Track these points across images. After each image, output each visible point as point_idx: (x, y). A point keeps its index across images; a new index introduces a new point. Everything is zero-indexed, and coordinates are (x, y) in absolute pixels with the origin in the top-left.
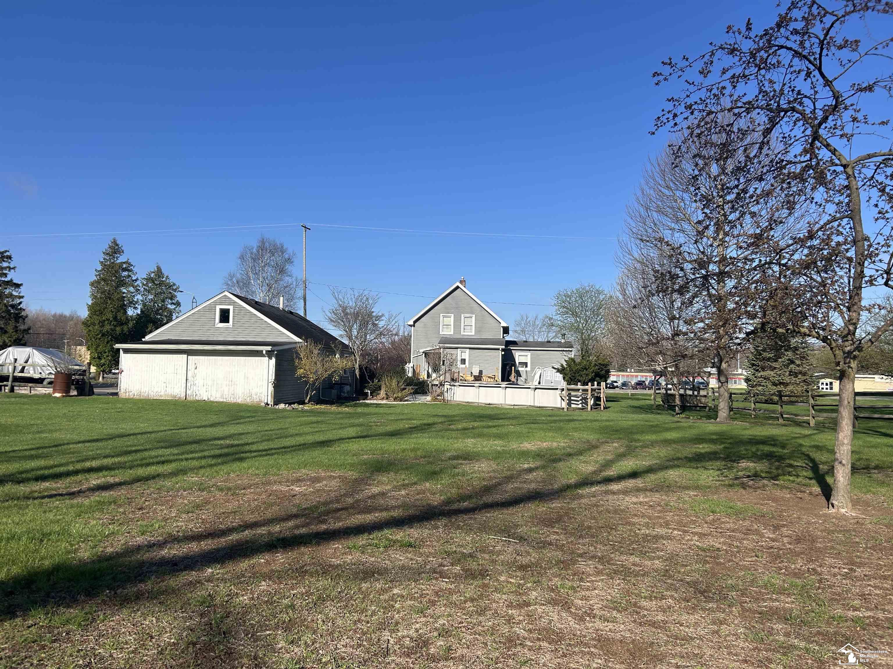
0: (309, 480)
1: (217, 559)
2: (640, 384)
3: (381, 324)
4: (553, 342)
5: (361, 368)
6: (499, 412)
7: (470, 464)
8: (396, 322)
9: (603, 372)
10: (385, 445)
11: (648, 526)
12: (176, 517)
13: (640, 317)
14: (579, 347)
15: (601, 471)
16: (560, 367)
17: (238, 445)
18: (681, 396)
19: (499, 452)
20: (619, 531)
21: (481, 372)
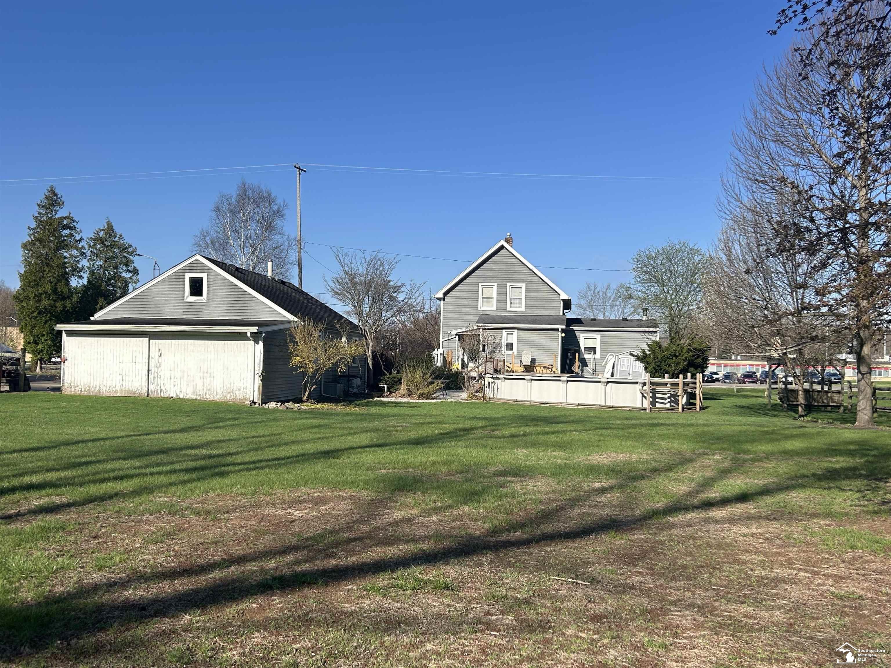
0: (312, 501)
1: (196, 602)
2: (749, 376)
3: (401, 297)
4: (631, 320)
5: (374, 357)
6: (557, 414)
7: (522, 482)
8: (420, 295)
9: (700, 360)
10: (409, 456)
11: (764, 565)
12: (141, 548)
13: (750, 286)
14: (666, 327)
15: (698, 492)
16: (641, 354)
17: (218, 456)
18: (806, 391)
19: (560, 467)
20: (725, 571)
21: (533, 360)
